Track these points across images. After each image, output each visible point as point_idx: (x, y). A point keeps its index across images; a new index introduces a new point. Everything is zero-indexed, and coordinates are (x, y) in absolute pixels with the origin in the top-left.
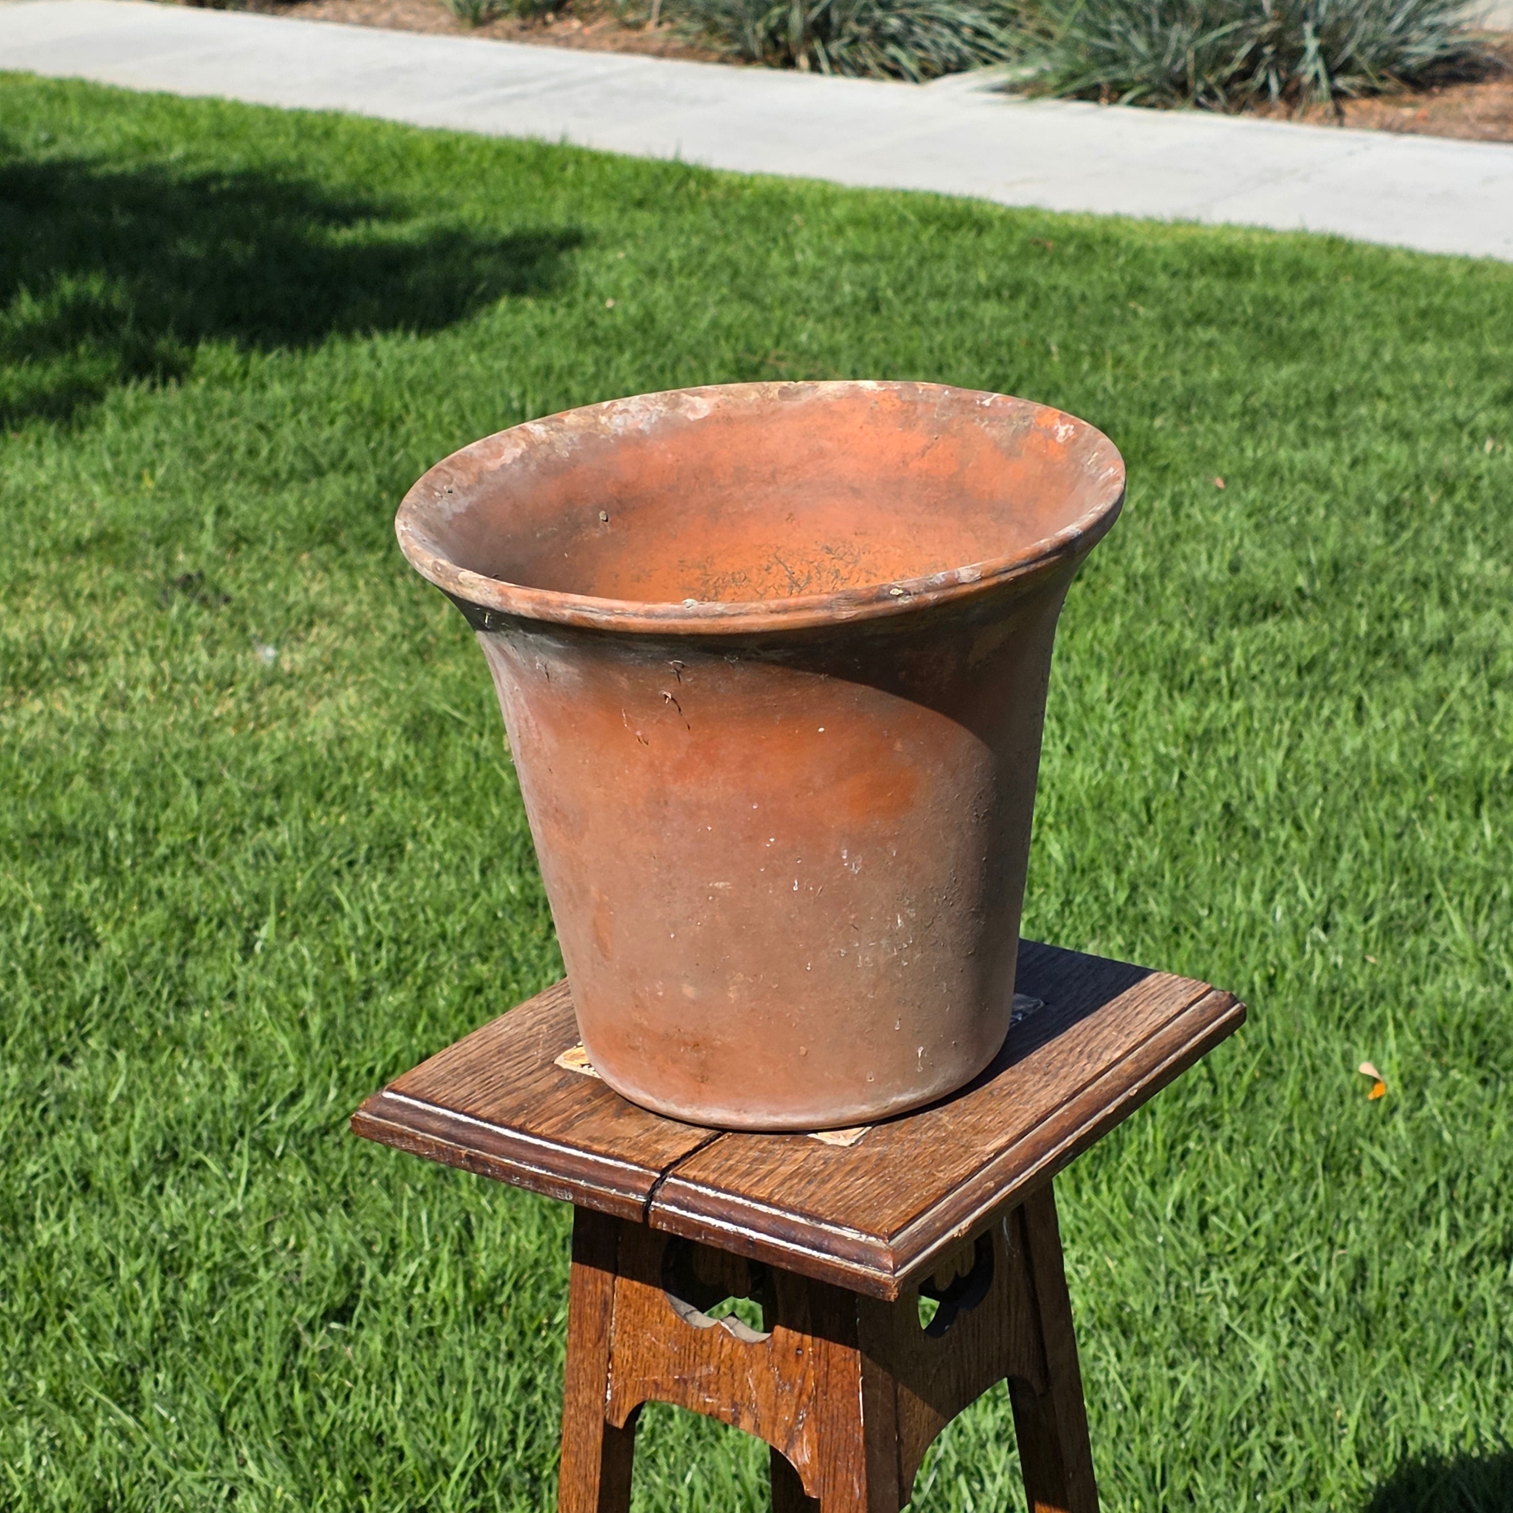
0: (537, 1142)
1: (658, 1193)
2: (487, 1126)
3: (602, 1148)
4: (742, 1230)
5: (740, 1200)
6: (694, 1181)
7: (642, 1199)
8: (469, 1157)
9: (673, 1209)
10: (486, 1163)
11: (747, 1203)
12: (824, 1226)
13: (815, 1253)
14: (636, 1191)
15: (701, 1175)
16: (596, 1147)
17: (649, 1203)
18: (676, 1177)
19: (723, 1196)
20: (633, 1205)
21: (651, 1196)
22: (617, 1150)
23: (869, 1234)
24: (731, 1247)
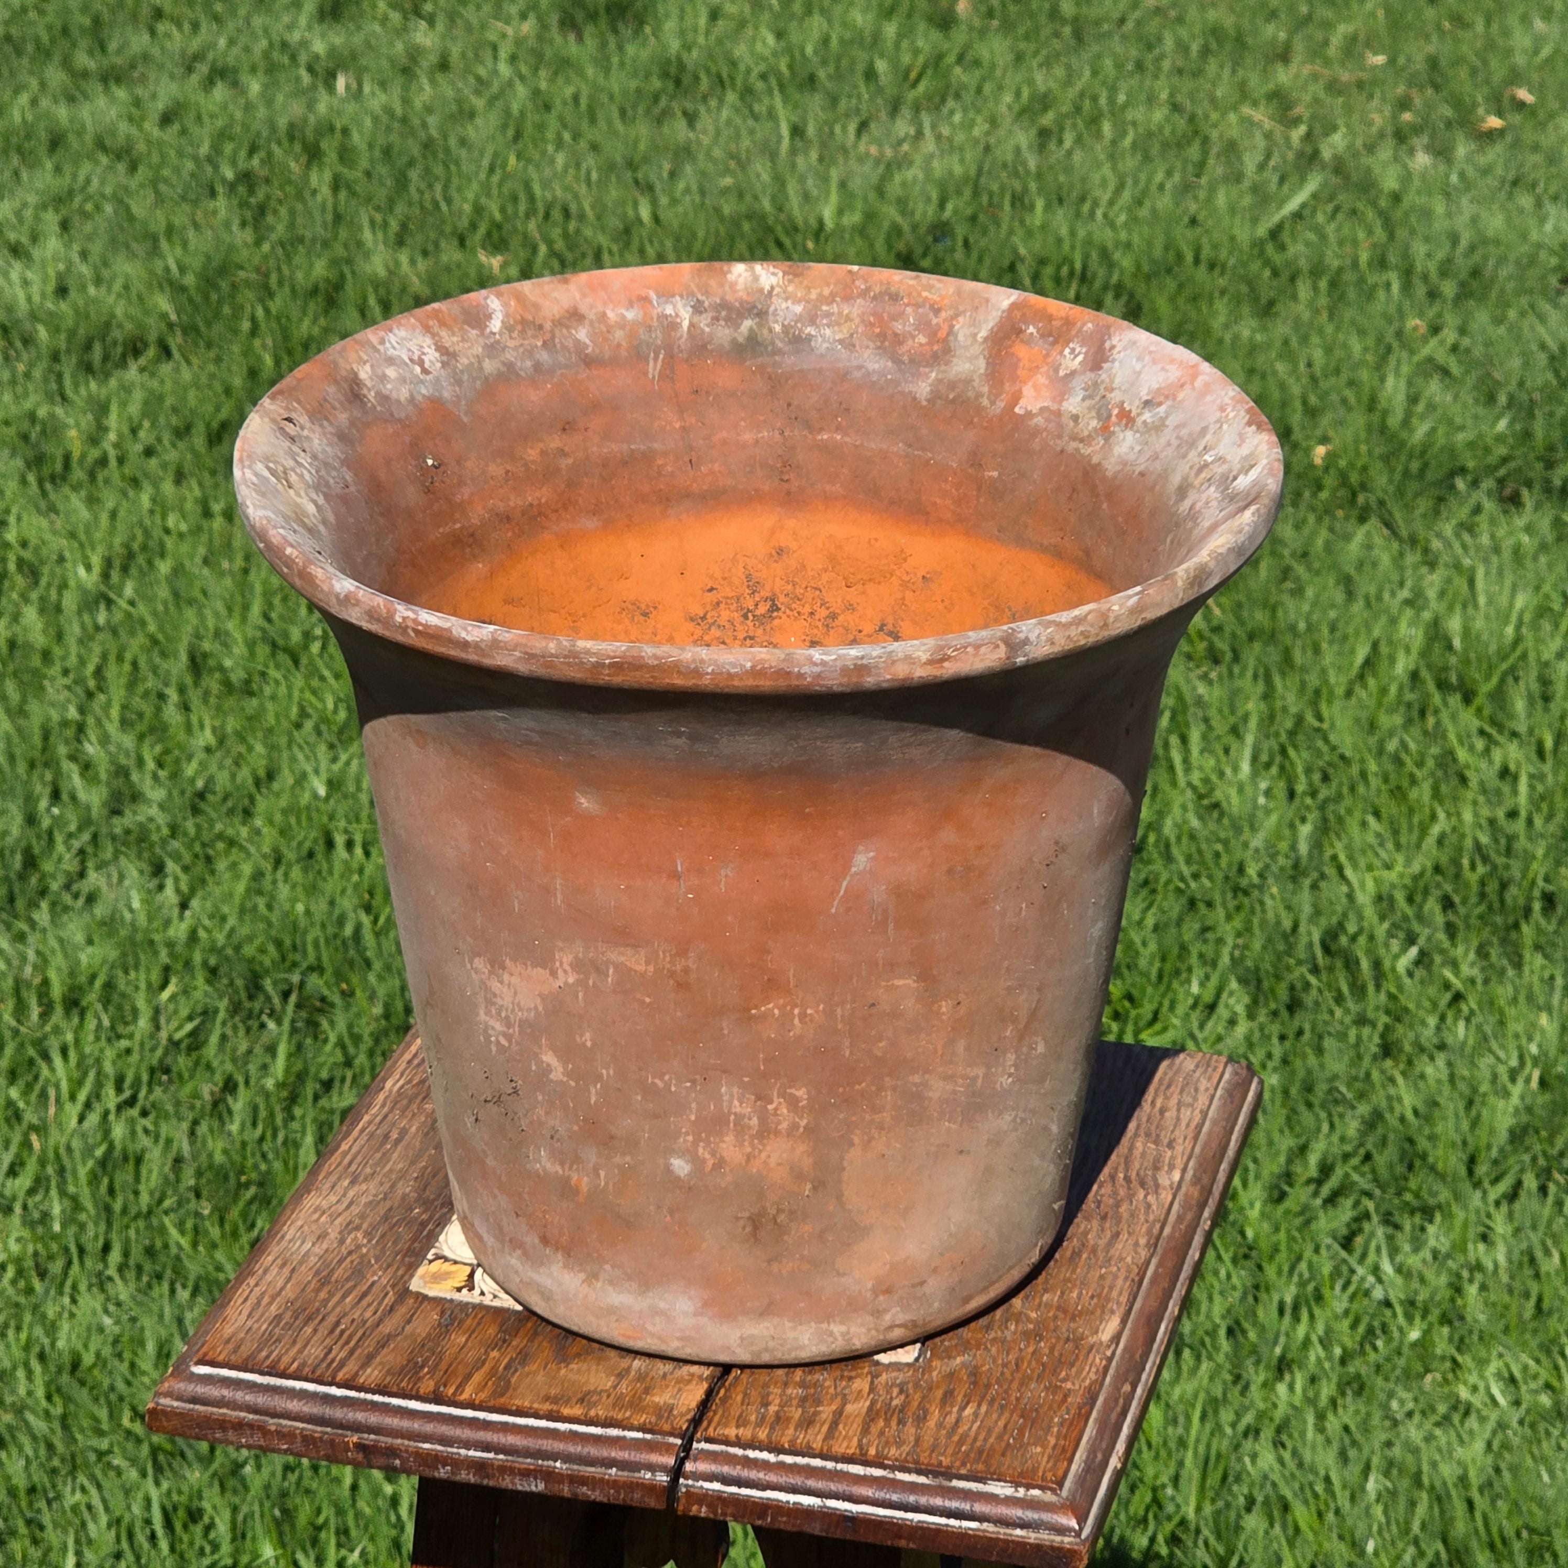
0: (469, 1413)
1: (689, 1466)
2: (377, 1398)
3: (577, 1411)
4: (832, 1503)
5: (817, 1462)
6: (738, 1443)
7: (663, 1478)
8: (360, 1447)
9: (716, 1486)
10: (392, 1452)
11: (830, 1465)
12: (956, 1483)
13: (953, 1522)
14: (652, 1468)
15: (746, 1433)
16: (566, 1411)
17: (674, 1481)
18: (709, 1440)
19: (789, 1459)
20: (651, 1488)
21: (677, 1472)
22: (600, 1412)
23: (1028, 1487)
24: (816, 1529)
